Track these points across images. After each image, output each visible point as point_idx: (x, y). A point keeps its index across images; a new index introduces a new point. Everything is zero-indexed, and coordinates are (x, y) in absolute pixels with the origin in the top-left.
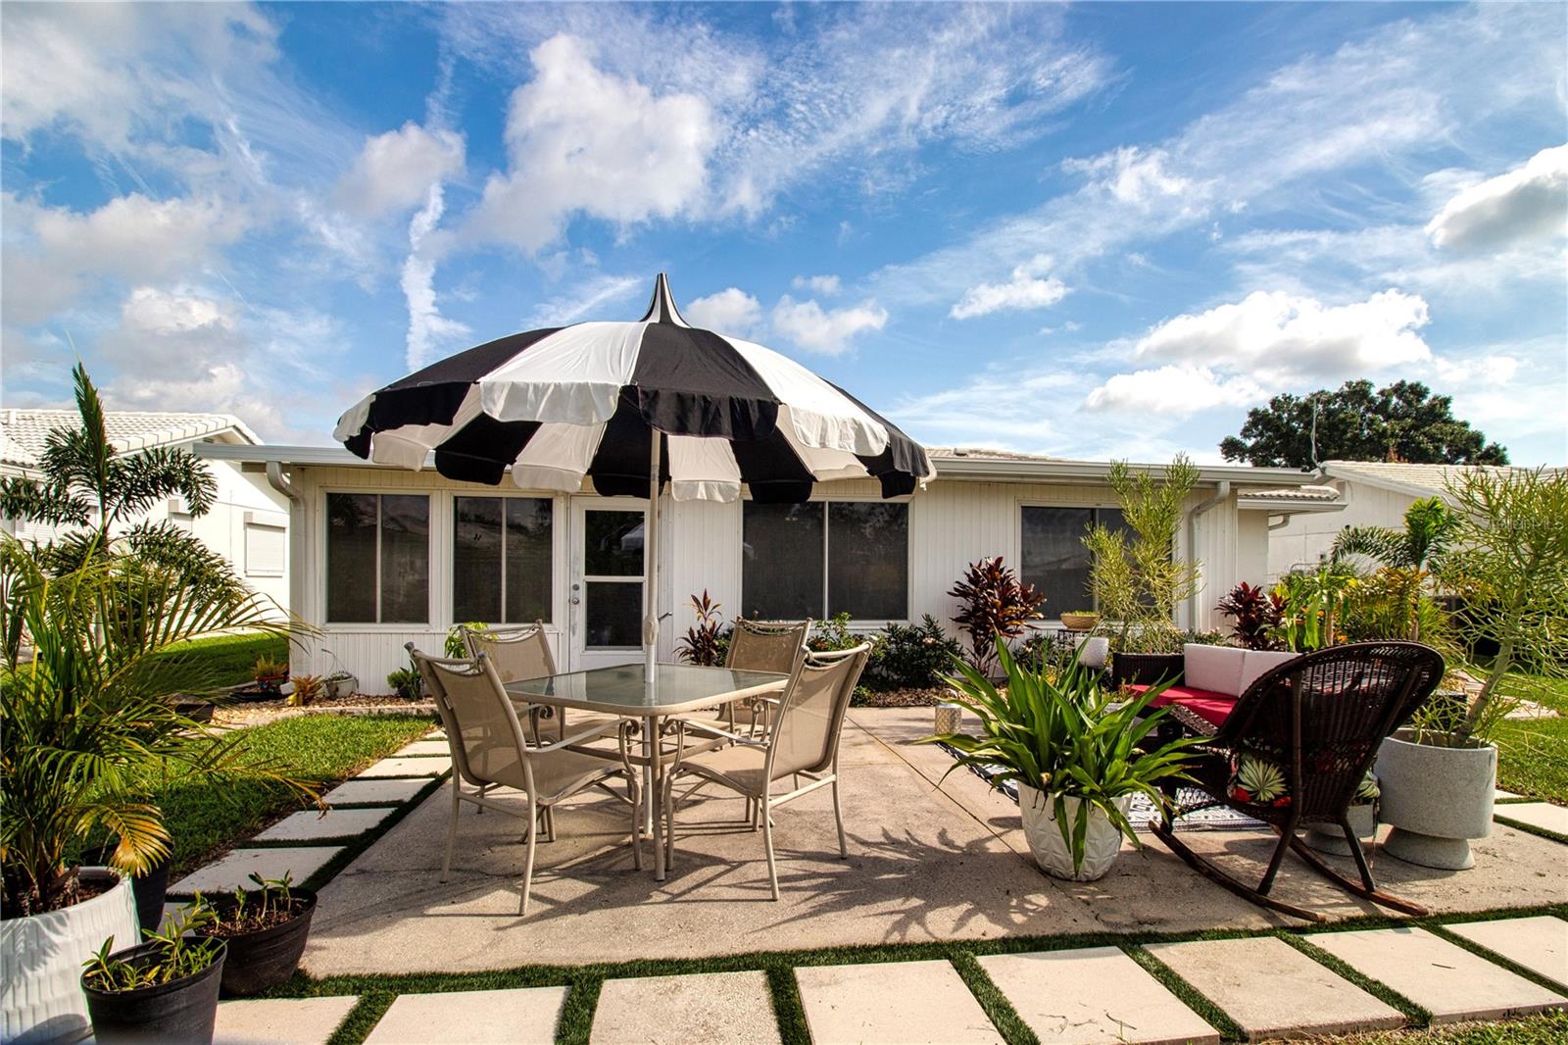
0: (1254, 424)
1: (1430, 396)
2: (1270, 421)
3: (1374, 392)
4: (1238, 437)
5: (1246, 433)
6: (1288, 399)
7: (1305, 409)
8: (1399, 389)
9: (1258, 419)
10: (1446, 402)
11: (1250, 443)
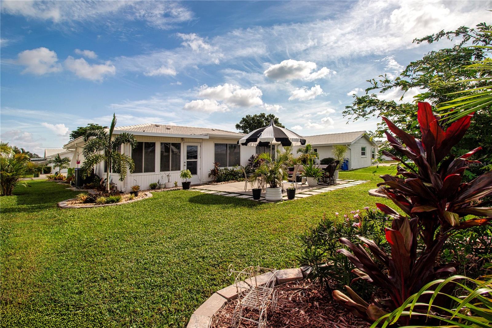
0: (243, 121)
1: (275, 118)
2: (246, 121)
3: (266, 116)
4: (239, 124)
5: (241, 123)
6: (250, 116)
7: (253, 119)
8: (270, 115)
9: (244, 120)
10: (278, 119)
11: (241, 125)
